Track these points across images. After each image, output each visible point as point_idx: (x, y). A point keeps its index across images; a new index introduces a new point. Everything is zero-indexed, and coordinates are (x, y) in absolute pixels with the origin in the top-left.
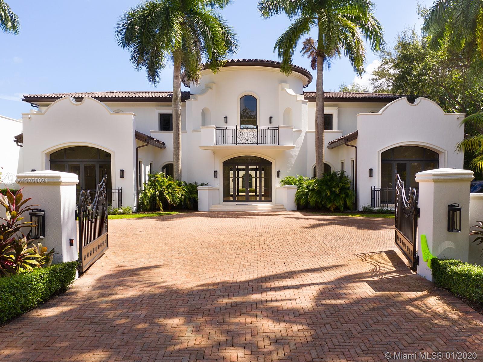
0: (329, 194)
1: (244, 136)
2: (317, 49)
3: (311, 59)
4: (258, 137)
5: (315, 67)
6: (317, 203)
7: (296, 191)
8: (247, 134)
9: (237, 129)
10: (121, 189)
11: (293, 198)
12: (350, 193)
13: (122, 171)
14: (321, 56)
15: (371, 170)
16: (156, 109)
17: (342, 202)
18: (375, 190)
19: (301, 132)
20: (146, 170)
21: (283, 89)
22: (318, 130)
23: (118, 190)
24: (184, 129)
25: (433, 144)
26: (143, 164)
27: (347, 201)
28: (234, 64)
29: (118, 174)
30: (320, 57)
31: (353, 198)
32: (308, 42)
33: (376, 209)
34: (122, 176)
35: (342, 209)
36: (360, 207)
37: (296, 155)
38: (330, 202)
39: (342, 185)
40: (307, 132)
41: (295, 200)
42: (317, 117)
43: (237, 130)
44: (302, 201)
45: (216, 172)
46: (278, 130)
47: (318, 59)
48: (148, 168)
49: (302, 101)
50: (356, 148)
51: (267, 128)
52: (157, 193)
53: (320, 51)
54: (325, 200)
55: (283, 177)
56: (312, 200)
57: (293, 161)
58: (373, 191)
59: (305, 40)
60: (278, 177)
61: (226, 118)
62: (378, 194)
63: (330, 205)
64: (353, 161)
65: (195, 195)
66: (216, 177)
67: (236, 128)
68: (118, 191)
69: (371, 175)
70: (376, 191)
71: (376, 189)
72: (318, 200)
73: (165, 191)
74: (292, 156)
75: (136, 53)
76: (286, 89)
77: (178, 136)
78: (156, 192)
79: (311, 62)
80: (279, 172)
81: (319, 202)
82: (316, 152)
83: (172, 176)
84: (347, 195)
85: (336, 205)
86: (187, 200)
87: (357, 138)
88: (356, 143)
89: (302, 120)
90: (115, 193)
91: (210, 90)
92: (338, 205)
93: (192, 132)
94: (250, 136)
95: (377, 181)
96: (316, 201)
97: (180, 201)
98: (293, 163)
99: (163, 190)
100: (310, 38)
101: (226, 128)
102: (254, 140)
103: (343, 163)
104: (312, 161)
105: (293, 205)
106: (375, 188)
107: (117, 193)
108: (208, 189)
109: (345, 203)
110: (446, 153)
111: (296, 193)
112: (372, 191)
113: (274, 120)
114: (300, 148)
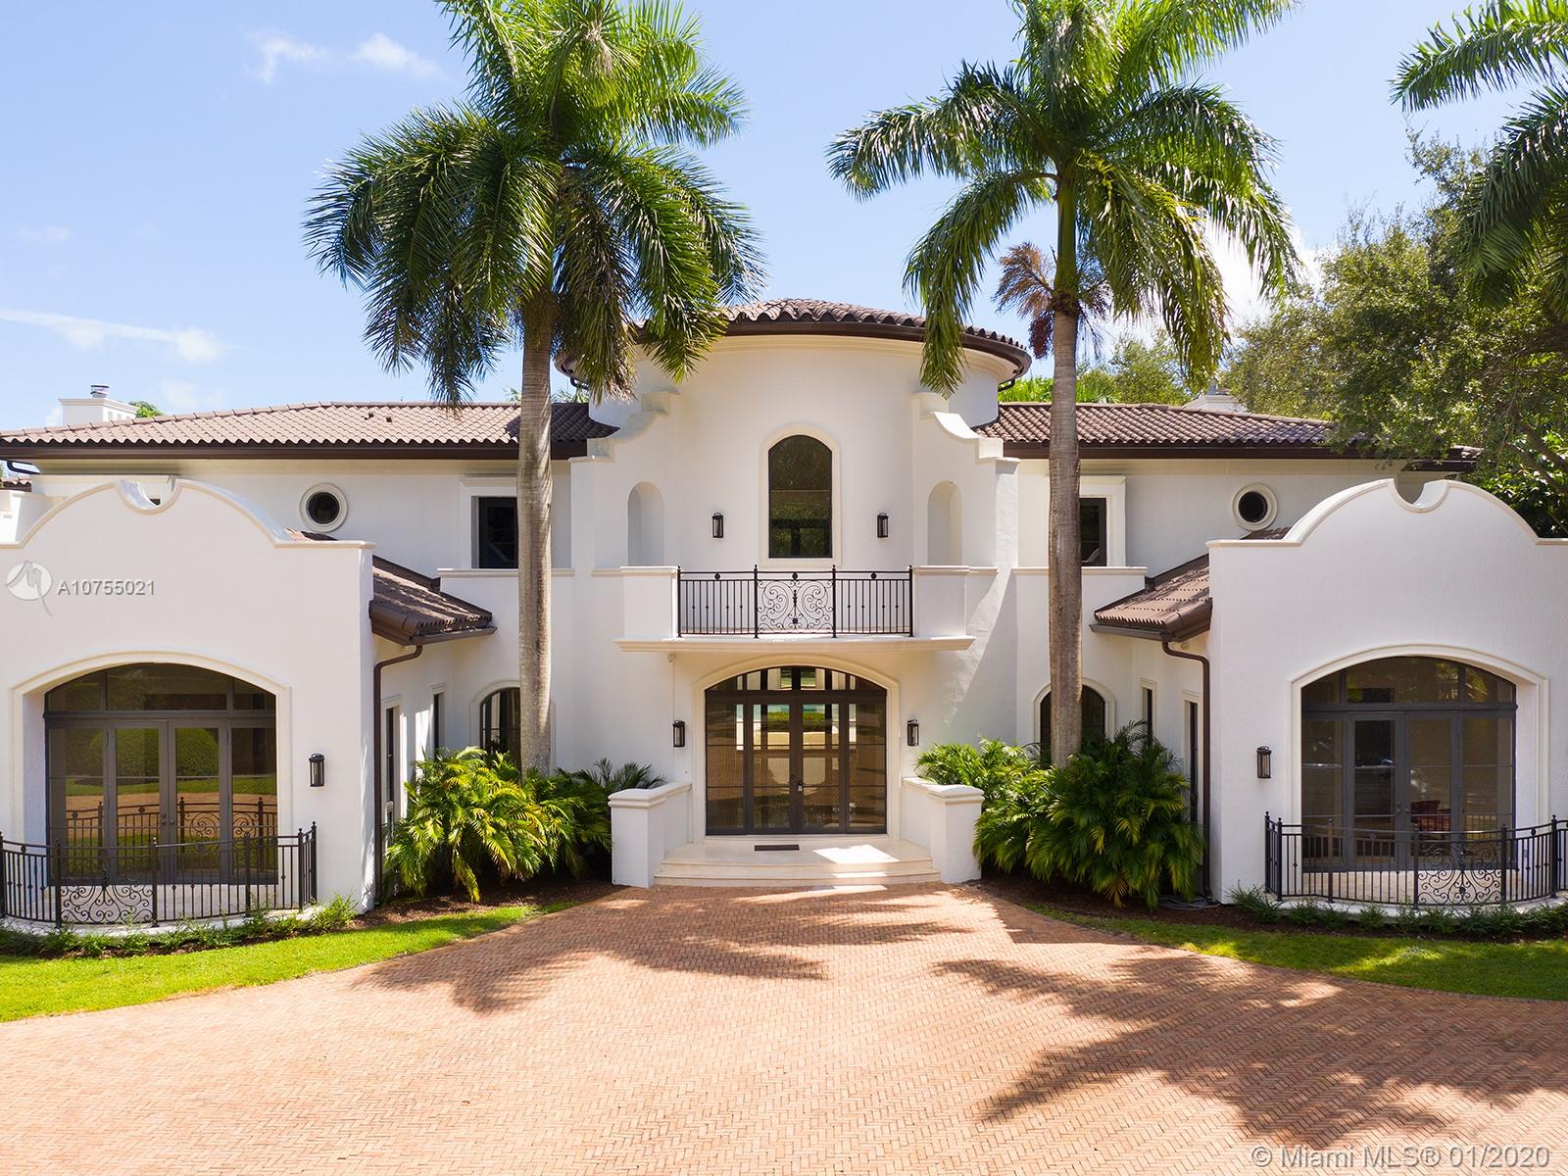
0: (1100, 844)
1: (783, 604)
2: (1051, 286)
3: (1029, 319)
4: (834, 609)
5: (1046, 348)
6: (1056, 871)
7: (976, 812)
8: (795, 599)
9: (756, 580)
10: (314, 828)
11: (969, 836)
12: (1182, 838)
13: (318, 761)
14: (1067, 313)
15: (1263, 753)
16: (462, 486)
17: (1153, 873)
18: (1280, 834)
19: (994, 573)
20: (417, 731)
21: (928, 415)
22: (1059, 580)
23: (300, 836)
24: (562, 562)
25: (1498, 656)
26: (401, 717)
27: (1173, 869)
28: (745, 328)
29: (304, 771)
30: (1063, 317)
31: (1197, 856)
32: (1022, 262)
33: (1288, 905)
34: (318, 781)
35: (1152, 899)
36: (1223, 894)
37: (974, 661)
38: (1108, 870)
39: (1153, 806)
40: (1014, 574)
41: (975, 848)
42: (1053, 535)
43: (756, 585)
44: (1002, 856)
45: (680, 726)
46: (911, 580)
47: (1058, 323)
48: (424, 720)
49: (999, 462)
50: (1206, 663)
51: (869, 576)
52: (452, 837)
53: (1064, 296)
54: (1089, 863)
55: (927, 744)
56: (1041, 859)
57: (965, 681)
58: (1273, 833)
59: (1008, 254)
60: (911, 742)
61: (718, 518)
62: (1292, 849)
63: (1104, 884)
64: (1193, 706)
65: (600, 829)
66: (681, 743)
67: (752, 576)
68: (300, 841)
69: (1263, 773)
70: (1284, 838)
71: (1285, 830)
72: (1062, 862)
73: (483, 827)
74: (961, 666)
75: (385, 309)
76: (937, 414)
77: (540, 602)
78: (447, 831)
79: (1031, 329)
80: (912, 726)
81: (1067, 867)
82: (1053, 660)
83: (515, 757)
84: (1171, 846)
85: (1131, 884)
86: (568, 850)
87: (1207, 627)
88: (1204, 645)
89: (998, 533)
90: (287, 849)
91: (659, 418)
92: (1138, 887)
93: (594, 576)
94: (808, 604)
95: (1286, 797)
96: (1054, 863)
97: (545, 859)
98: (966, 687)
99: (478, 825)
100: (1027, 247)
101: (717, 576)
102: (823, 621)
103: (1150, 692)
104: (1035, 678)
105: (968, 866)
106: (1280, 825)
107: (296, 849)
108: (647, 804)
109: (1165, 879)
110: (1546, 687)
111: (981, 822)
112: (1268, 833)
113: (892, 524)
114: (990, 634)
